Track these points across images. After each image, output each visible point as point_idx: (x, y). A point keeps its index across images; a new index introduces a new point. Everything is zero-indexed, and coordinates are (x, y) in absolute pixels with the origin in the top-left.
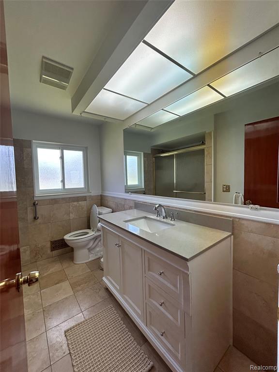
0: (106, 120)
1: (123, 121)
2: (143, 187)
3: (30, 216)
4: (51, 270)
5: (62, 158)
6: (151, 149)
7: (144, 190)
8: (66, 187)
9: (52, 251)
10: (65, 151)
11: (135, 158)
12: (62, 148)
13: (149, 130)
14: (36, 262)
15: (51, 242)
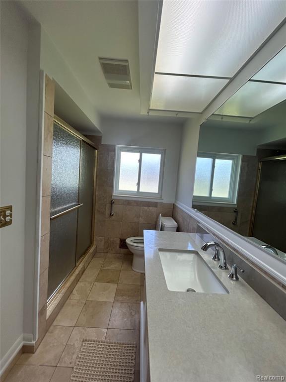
0: (178, 116)
1: (201, 113)
2: (235, 203)
3: (108, 212)
4: (112, 266)
5: (140, 161)
6: (258, 149)
7: (236, 206)
8: (140, 191)
9: (120, 248)
10: (143, 154)
11: (229, 163)
12: (141, 152)
13: (247, 121)
14: (107, 253)
15: (121, 239)
